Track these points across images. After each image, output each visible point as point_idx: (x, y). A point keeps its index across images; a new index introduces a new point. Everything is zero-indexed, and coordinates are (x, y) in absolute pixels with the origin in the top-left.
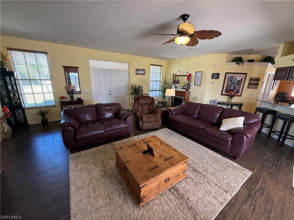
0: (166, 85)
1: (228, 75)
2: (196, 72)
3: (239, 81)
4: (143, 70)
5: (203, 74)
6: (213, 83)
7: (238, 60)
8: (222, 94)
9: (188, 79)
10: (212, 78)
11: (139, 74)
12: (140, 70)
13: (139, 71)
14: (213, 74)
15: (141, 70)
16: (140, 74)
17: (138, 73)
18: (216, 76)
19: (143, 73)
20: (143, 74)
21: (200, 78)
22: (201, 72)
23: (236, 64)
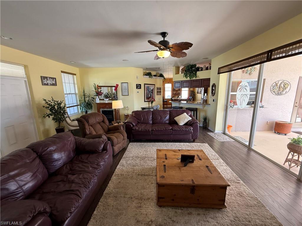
0: (86, 99)
1: (146, 85)
2: (122, 83)
3: (152, 90)
4: (53, 78)
5: (129, 85)
6: (138, 92)
7: (149, 74)
8: (145, 101)
9: (116, 89)
10: (137, 88)
11: (47, 84)
12: (48, 78)
13: (47, 80)
14: (137, 85)
15: (50, 78)
16: (49, 84)
17: (46, 82)
18: (139, 86)
19: (54, 82)
20: (53, 85)
21: (127, 88)
22: (127, 83)
23: (149, 77)
